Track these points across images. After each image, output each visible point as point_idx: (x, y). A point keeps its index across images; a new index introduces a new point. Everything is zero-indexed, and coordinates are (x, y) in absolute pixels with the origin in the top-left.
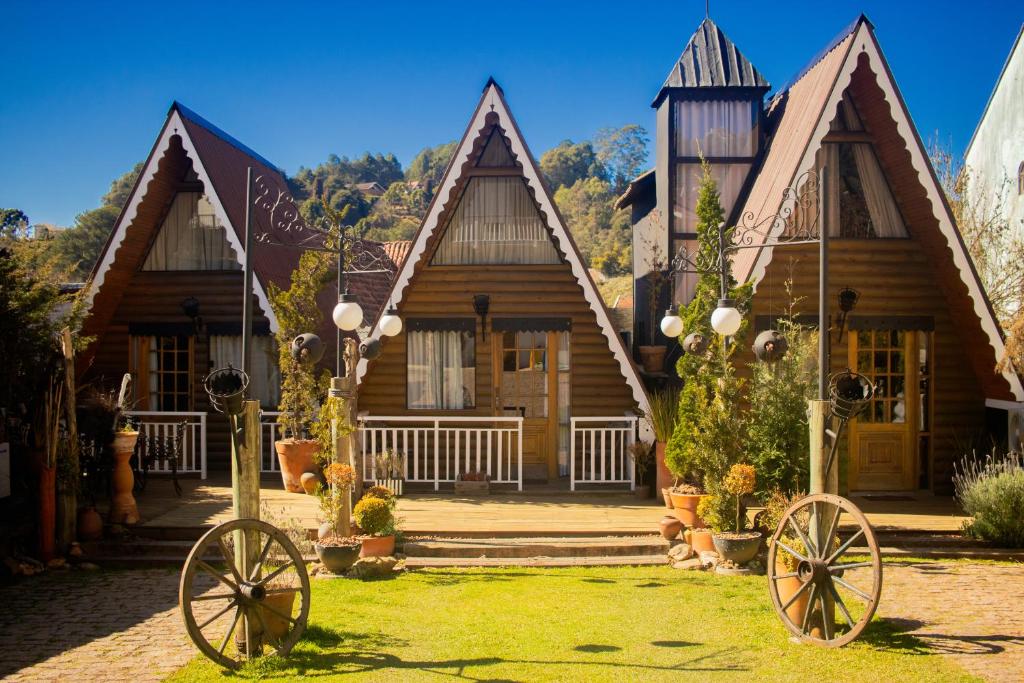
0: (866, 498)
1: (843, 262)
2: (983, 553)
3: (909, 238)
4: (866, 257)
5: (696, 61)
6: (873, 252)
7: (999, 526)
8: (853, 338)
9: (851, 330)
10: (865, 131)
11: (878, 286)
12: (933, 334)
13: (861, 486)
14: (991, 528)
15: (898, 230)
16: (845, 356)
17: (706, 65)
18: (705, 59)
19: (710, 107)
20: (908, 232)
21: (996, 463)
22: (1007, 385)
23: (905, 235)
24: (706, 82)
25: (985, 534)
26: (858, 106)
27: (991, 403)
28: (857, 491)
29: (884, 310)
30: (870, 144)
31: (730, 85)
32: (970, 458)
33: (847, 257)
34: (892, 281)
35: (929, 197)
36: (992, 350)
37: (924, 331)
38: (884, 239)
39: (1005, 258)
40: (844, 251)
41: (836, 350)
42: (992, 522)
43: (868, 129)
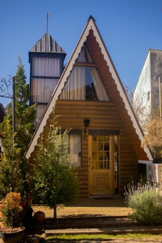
0: (95, 198)
1: (86, 109)
2: (136, 230)
3: (111, 101)
4: (95, 108)
5: (41, 45)
6: (97, 106)
7: (144, 216)
8: (90, 138)
9: (89, 135)
10: (94, 62)
11: (99, 119)
12: (119, 136)
13: (93, 194)
14: (140, 217)
15: (107, 99)
16: (87, 145)
17: (44, 46)
18: (44, 44)
19: (45, 60)
20: (110, 99)
21: (142, 186)
22: (146, 154)
23: (109, 100)
24: (43, 51)
25: (137, 219)
26: (92, 54)
27: (140, 162)
28: (92, 195)
29: (101, 127)
30: (96, 67)
31: (52, 52)
32: (131, 184)
33: (87, 108)
34: (105, 117)
35: (116, 83)
36: (140, 141)
37: (116, 135)
38: (102, 101)
39: (144, 118)
40: (87, 105)
41: (84, 142)
42: (140, 214)
43: (96, 62)
